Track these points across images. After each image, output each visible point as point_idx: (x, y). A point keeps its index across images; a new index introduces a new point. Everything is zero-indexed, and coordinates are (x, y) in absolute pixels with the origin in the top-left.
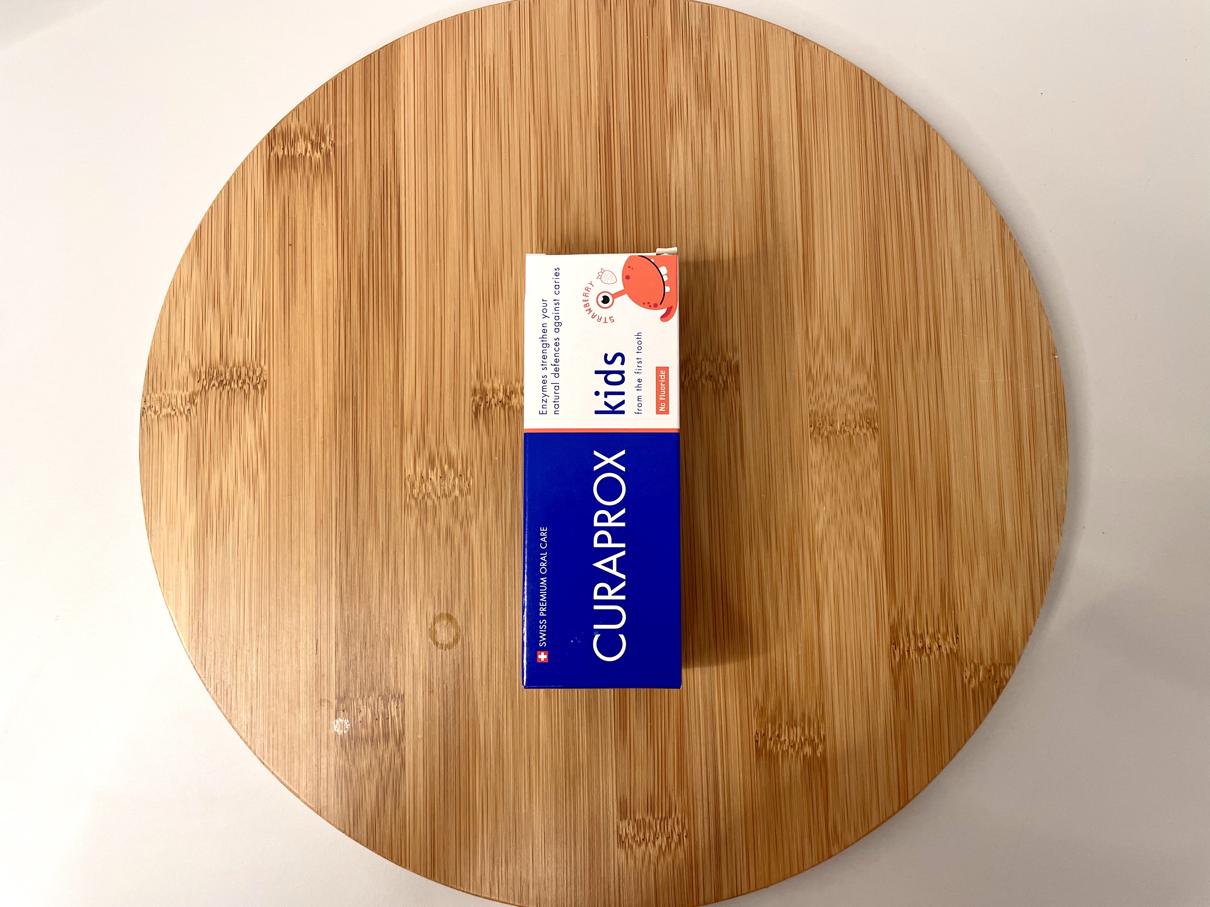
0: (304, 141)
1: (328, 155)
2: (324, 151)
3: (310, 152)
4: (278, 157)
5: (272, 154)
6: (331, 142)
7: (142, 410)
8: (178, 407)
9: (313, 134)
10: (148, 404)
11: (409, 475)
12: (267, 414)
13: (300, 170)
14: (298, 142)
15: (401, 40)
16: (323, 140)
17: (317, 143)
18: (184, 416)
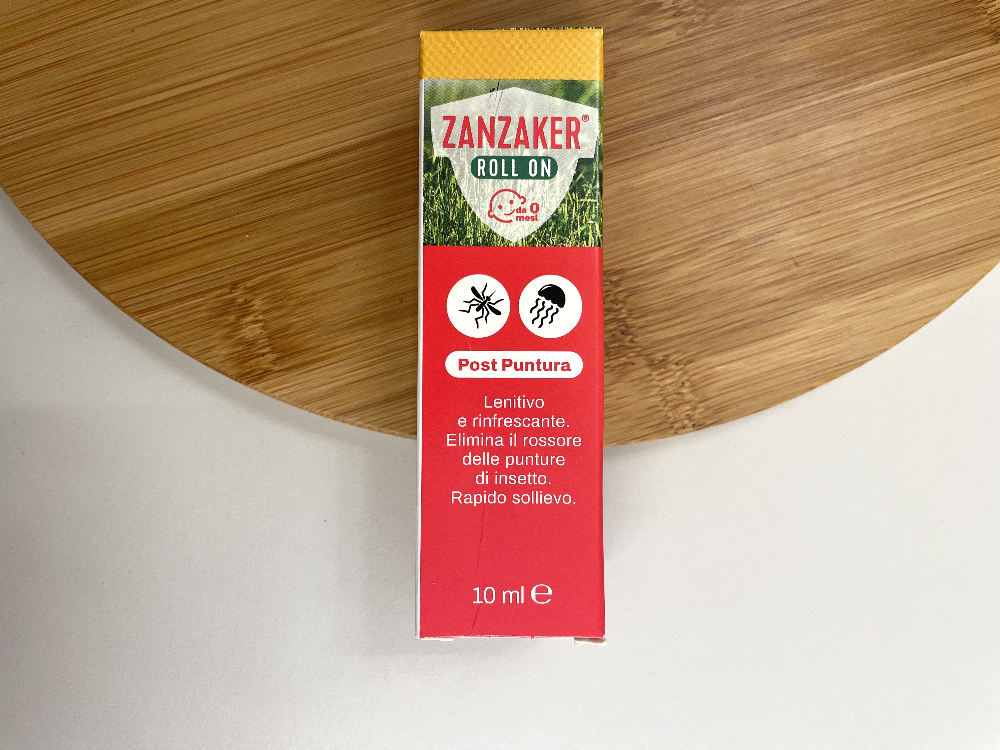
0: (242, 329)
1: (252, 289)
2: (248, 297)
3: (256, 316)
4: (277, 359)
5: (276, 368)
6: (232, 291)
7: (696, 428)
8: (676, 379)
9: (227, 320)
10: (686, 422)
11: (677, 34)
12: (650, 255)
13: (285, 321)
14: (247, 337)
15: (49, 236)
16: (233, 303)
17: (239, 309)
18: (688, 366)
